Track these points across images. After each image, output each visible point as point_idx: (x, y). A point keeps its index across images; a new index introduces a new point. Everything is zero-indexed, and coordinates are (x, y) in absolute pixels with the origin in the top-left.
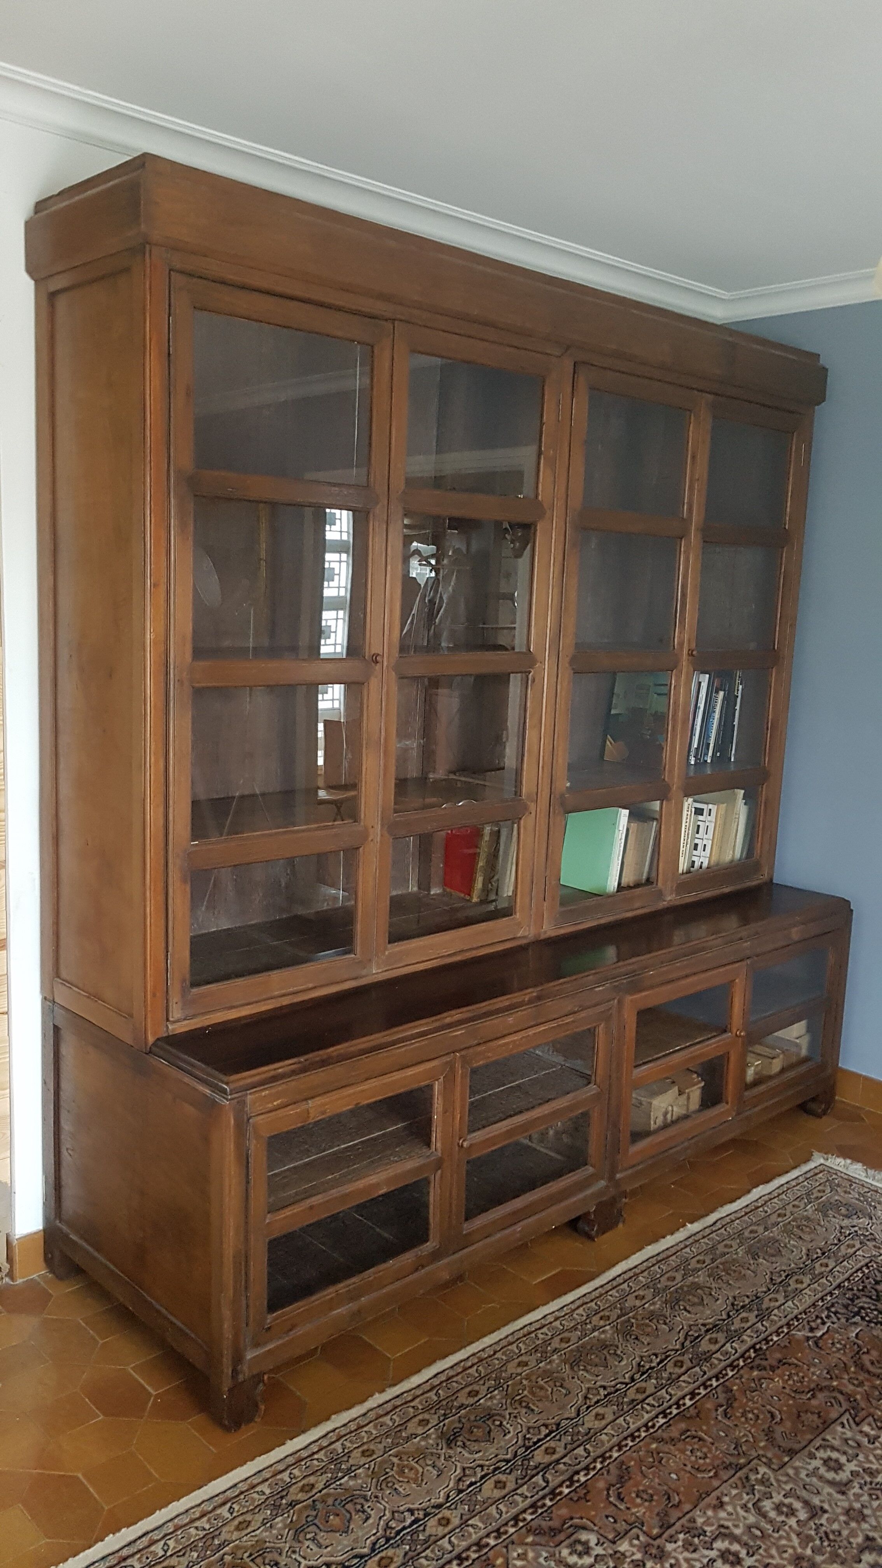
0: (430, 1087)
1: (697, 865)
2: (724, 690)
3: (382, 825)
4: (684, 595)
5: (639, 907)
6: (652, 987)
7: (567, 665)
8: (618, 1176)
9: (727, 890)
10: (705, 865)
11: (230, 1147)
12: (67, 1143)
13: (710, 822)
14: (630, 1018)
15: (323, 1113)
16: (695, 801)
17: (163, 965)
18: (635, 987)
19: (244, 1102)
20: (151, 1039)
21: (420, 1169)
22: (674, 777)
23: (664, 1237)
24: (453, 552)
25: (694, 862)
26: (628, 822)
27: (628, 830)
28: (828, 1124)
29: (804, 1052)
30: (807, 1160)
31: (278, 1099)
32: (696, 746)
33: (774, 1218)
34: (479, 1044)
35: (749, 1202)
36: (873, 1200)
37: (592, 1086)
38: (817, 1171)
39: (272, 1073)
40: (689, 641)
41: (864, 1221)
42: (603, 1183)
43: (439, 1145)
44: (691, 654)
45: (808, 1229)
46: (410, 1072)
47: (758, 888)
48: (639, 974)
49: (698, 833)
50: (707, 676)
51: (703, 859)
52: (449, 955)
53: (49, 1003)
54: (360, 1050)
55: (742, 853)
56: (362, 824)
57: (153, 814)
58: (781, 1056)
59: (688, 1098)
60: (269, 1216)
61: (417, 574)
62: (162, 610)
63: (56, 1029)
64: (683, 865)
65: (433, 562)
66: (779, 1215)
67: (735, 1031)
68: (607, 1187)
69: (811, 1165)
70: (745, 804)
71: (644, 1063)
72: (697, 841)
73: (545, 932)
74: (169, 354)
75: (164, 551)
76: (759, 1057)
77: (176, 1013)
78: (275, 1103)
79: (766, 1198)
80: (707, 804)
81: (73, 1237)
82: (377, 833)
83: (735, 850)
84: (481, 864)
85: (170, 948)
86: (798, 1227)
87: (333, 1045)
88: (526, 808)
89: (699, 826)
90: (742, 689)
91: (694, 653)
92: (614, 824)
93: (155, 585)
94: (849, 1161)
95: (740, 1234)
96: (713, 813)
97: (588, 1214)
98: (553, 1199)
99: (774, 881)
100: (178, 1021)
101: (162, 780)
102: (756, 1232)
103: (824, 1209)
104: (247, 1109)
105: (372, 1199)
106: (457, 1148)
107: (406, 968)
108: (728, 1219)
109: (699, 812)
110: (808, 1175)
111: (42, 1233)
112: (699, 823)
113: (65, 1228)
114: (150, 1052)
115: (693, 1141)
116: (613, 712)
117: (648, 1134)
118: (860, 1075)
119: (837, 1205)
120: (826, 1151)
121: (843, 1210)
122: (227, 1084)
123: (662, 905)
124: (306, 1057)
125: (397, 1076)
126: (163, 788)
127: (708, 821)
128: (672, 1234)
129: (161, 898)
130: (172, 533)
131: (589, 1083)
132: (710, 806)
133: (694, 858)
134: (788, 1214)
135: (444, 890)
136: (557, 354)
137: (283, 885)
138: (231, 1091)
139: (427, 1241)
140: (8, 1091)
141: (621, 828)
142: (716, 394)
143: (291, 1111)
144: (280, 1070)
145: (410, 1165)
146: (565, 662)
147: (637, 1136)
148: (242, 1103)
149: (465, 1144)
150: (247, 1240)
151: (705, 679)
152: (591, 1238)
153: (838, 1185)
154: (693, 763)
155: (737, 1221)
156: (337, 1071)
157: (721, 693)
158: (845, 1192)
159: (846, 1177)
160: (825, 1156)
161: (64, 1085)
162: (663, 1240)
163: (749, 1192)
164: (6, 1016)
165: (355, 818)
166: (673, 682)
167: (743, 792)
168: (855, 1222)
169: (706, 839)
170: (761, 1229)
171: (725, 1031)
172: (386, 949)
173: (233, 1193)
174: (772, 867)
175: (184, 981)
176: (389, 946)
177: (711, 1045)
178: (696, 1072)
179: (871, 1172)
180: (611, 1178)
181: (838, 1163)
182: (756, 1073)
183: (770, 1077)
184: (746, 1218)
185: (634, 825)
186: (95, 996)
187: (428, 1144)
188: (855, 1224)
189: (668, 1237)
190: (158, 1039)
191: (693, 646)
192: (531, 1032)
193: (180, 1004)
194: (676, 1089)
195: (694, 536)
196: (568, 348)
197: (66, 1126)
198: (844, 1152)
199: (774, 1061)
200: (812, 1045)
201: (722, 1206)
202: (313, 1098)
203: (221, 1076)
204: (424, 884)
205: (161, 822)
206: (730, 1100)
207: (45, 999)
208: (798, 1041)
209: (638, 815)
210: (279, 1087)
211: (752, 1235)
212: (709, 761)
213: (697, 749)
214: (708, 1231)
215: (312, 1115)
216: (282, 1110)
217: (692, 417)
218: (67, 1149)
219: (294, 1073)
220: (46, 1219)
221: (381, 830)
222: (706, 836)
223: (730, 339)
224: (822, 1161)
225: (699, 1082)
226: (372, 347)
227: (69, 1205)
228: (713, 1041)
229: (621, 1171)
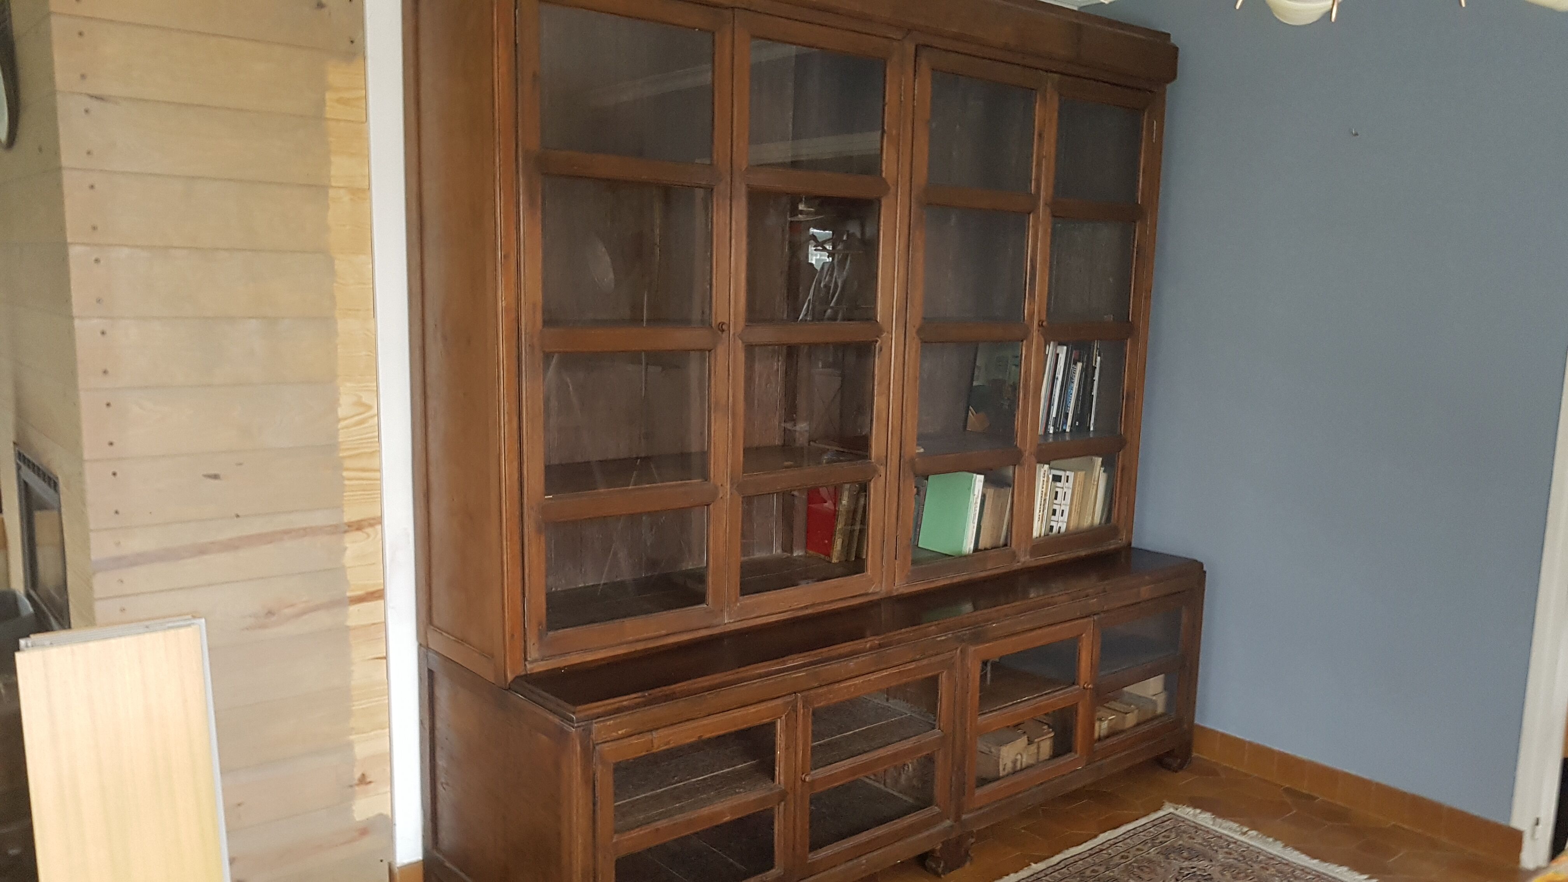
0: (773, 724)
1: (1055, 530)
2: (1083, 362)
3: (732, 484)
4: (1033, 267)
5: (994, 568)
6: (996, 639)
7: (914, 335)
8: (964, 817)
9: (1083, 553)
10: (1063, 530)
11: (577, 771)
12: (442, 778)
13: (1068, 488)
14: (975, 669)
15: (668, 743)
16: (1051, 468)
17: (520, 609)
18: (978, 637)
19: (590, 732)
20: (510, 677)
21: (763, 800)
22: (1027, 443)
23: (1007, 875)
24: (848, 237)
25: (1052, 527)
26: (984, 487)
27: (984, 496)
28: (1183, 780)
29: (1160, 710)
30: (1159, 809)
31: (623, 729)
32: (1054, 416)
33: (1117, 860)
34: (821, 686)
35: (1095, 845)
36: (1216, 845)
37: (937, 730)
38: (1165, 819)
39: (616, 706)
40: (1039, 312)
41: (1204, 863)
42: (948, 823)
43: (782, 778)
44: (1040, 325)
45: (1147, 870)
46: (752, 709)
47: (1117, 552)
48: (983, 626)
49: (1056, 498)
50: (1065, 348)
51: (1060, 524)
52: (802, 608)
53: (424, 648)
54: (702, 688)
55: (1101, 519)
56: (712, 481)
57: (508, 469)
58: (1136, 712)
59: (1038, 748)
60: (616, 836)
61: (817, 260)
62: (513, 279)
63: (431, 673)
64: (1038, 529)
65: (829, 247)
66: (1122, 857)
67: (1082, 683)
68: (952, 827)
69: (1161, 813)
70: (1104, 471)
71: (991, 712)
72: (1055, 507)
73: (897, 589)
74: (516, 45)
75: (513, 227)
76: (1114, 713)
77: (533, 653)
78: (620, 732)
79: (1111, 842)
80: (1065, 470)
81: (448, 864)
82: (726, 490)
83: (1094, 515)
84: (839, 527)
85: (527, 595)
86: (1139, 868)
87: (675, 683)
88: (875, 471)
89: (1057, 493)
90: (1101, 361)
91: (1044, 324)
92: (969, 488)
93: (506, 257)
94: (1198, 811)
95: (1081, 873)
96: (1071, 480)
97: (933, 851)
98: (898, 836)
99: (1133, 545)
100: (536, 661)
101: (516, 437)
102: (1097, 872)
103: (1166, 853)
104: (593, 736)
105: (717, 826)
106: (800, 782)
107: (758, 620)
108: (1072, 860)
109: (1057, 479)
110: (1155, 823)
111: (422, 862)
112: (1057, 489)
113: (440, 857)
114: (509, 688)
115: (1041, 787)
116: (975, 384)
117: (998, 778)
118: (1217, 732)
119: (1180, 850)
120: (1178, 801)
121: (1185, 854)
122: (574, 713)
123: (1016, 566)
124: (650, 692)
125: (737, 713)
126: (517, 446)
127: (1065, 488)
128: (1017, 872)
129: (518, 547)
130: (521, 207)
131: (934, 728)
132: (1068, 473)
133: (1052, 524)
134: (1131, 856)
135: (806, 552)
136: (900, 37)
137: (649, 544)
138: (576, 718)
139: (772, 867)
140: (387, 730)
141: (976, 493)
142: (1062, 74)
143: (634, 740)
144: (625, 703)
145: (753, 796)
146: (912, 332)
147: (983, 781)
148: (588, 731)
149: (807, 779)
150: (594, 857)
151: (1063, 351)
152: (938, 875)
153: (1184, 832)
154: (1051, 431)
155: (1080, 862)
156: (680, 706)
157: (1079, 365)
158: (1190, 838)
159: (1193, 824)
160: (1176, 806)
161: (439, 724)
162: (1006, 877)
163: (1095, 836)
164: (385, 661)
165: (706, 477)
166: (1024, 352)
167: (1101, 459)
168: (1195, 864)
169: (1063, 505)
170: (1102, 869)
171: (1074, 684)
172: (737, 600)
173: (580, 811)
174: (1130, 531)
175: (540, 624)
176: (741, 598)
177: (1055, 697)
178: (1046, 724)
179: (1219, 820)
180: (957, 818)
181: (1187, 812)
182: (1110, 727)
183: (1122, 731)
184: (1089, 859)
185: (990, 492)
186: (462, 640)
187: (773, 779)
188: (1193, 866)
189: (1012, 875)
190: (517, 677)
191: (1044, 317)
192: (872, 677)
193: (537, 646)
194: (1024, 739)
195: (1043, 211)
196: (909, 30)
197: (441, 763)
198: (1196, 803)
199: (1128, 715)
200: (1169, 703)
201: (1067, 849)
202: (657, 729)
203: (569, 707)
204: (788, 547)
205: (516, 476)
206: (1079, 749)
207: (420, 645)
208: (1154, 698)
209: (994, 480)
210: (624, 717)
211: (1093, 874)
212: (1068, 430)
213: (1056, 418)
214: (1051, 870)
215: (655, 746)
216: (626, 740)
217: (1038, 96)
218: (442, 784)
219: (638, 706)
220: (426, 851)
221: (731, 488)
222: (1063, 502)
223: (1076, 21)
224: (1172, 810)
225: (1049, 733)
226: (713, 33)
227: (447, 837)
228: (1060, 692)
229: (966, 813)
